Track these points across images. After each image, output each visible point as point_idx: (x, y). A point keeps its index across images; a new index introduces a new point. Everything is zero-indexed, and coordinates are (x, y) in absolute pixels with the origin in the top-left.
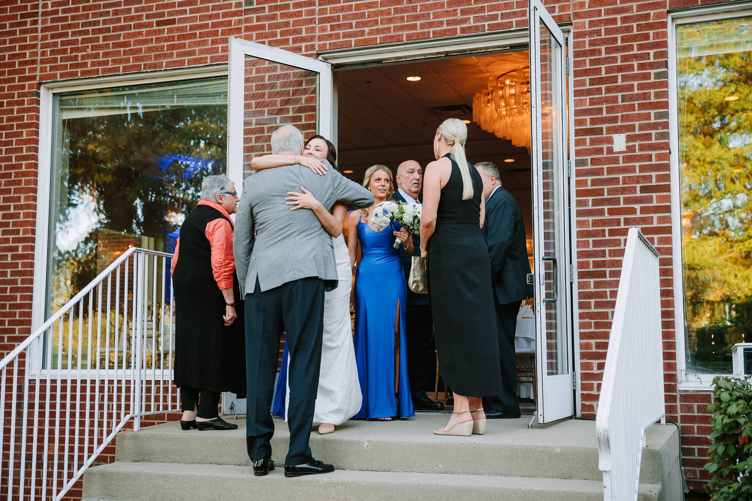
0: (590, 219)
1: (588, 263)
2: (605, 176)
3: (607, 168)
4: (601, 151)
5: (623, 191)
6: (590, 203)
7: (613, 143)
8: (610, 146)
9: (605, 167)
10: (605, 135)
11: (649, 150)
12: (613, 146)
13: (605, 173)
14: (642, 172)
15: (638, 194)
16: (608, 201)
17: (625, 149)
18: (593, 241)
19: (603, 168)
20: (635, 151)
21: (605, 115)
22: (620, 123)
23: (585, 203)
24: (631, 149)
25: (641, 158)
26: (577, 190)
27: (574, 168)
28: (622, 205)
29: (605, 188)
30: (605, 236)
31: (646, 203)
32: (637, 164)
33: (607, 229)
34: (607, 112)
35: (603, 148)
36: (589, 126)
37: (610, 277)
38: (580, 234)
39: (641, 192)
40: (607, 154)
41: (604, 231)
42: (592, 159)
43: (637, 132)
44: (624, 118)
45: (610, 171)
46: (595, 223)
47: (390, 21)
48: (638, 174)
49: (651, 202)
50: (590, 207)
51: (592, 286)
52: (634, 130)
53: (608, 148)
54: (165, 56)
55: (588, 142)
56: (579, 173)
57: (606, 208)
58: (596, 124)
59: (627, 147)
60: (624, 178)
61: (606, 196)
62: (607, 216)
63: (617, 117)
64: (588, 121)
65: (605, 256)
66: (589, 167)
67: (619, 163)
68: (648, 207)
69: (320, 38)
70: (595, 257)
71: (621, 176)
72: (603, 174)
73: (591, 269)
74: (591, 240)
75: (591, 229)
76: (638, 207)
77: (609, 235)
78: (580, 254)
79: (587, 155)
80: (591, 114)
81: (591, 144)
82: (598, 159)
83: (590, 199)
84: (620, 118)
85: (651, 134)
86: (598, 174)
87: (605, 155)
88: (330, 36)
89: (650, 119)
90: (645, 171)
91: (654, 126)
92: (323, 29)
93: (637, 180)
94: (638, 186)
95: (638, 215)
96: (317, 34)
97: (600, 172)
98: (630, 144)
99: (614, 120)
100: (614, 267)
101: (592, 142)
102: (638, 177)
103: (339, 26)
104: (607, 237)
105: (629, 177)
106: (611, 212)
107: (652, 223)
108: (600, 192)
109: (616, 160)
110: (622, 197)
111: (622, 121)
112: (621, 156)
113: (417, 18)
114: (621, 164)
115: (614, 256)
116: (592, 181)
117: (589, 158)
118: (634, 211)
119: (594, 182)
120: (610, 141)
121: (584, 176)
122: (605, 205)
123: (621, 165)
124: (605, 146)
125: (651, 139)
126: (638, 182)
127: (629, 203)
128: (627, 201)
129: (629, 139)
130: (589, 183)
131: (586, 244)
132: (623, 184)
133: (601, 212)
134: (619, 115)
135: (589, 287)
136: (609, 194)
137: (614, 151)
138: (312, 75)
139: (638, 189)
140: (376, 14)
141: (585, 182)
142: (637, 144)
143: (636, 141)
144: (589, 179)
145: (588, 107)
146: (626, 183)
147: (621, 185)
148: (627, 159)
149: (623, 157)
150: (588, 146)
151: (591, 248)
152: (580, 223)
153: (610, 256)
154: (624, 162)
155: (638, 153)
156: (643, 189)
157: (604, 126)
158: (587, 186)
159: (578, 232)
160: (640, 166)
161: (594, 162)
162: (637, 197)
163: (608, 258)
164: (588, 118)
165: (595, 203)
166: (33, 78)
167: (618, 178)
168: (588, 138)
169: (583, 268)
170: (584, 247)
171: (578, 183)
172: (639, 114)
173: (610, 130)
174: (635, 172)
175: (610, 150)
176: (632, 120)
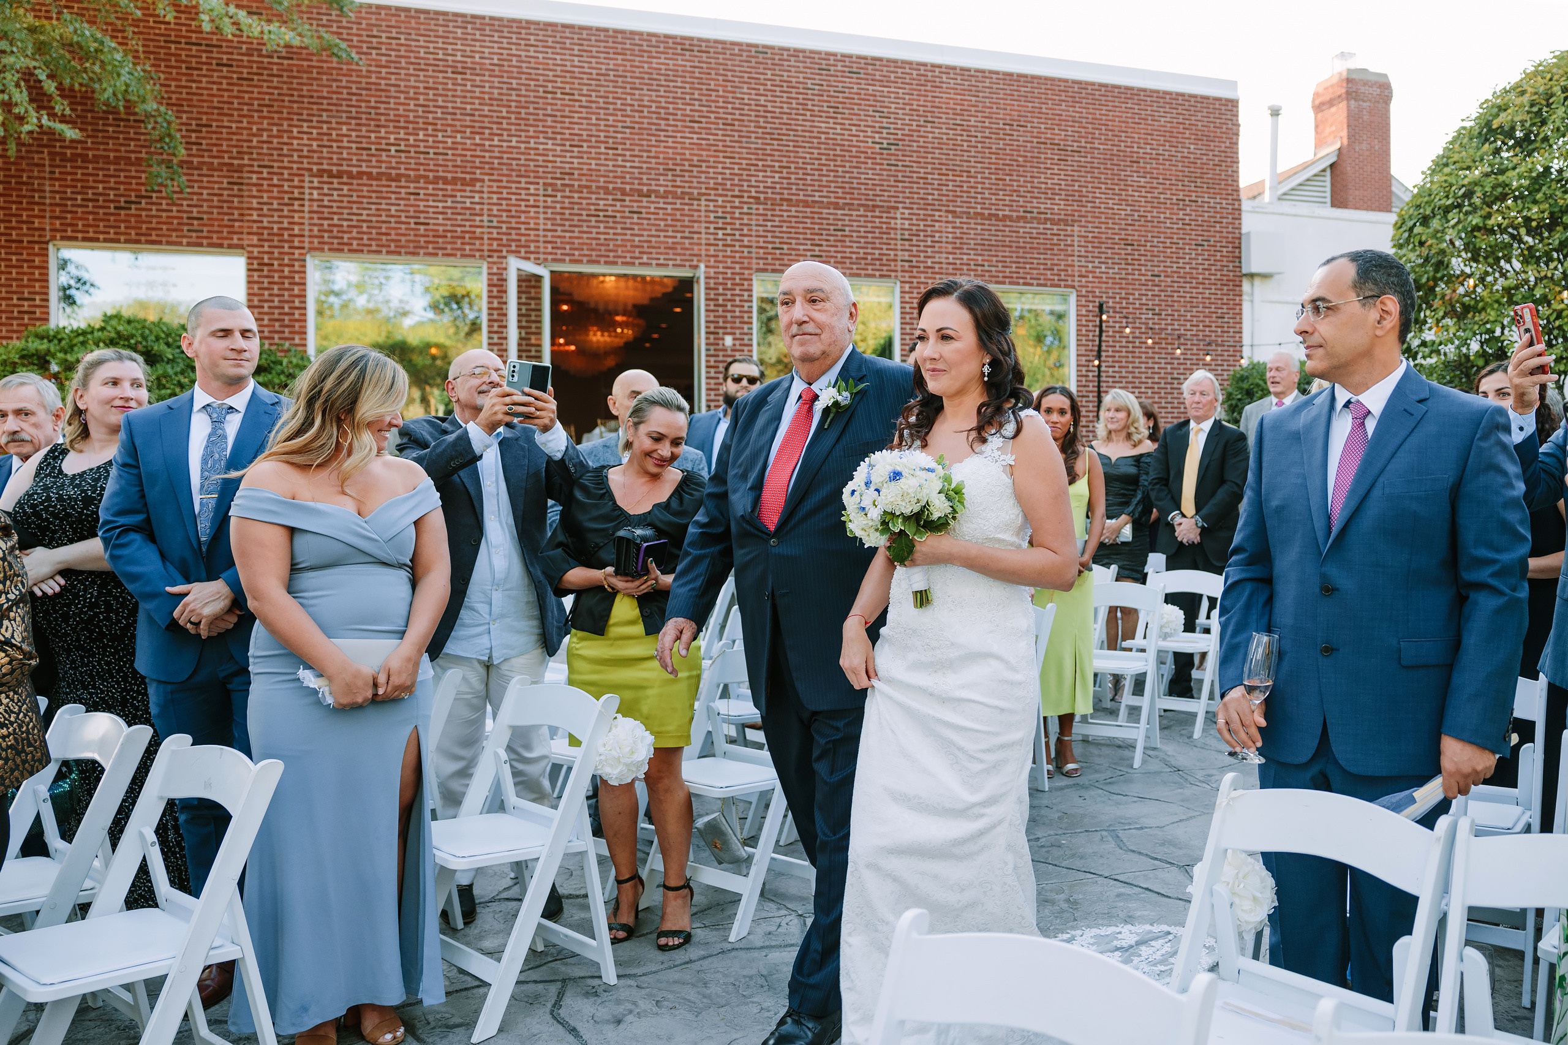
12: (725, 342)
17: (731, 345)
21: (720, 324)
34: (723, 323)
43: (737, 336)
47: (592, 250)
54: (422, 247)
69: (544, 253)
88: (551, 253)
91: (746, 334)
92: (546, 248)
96: (542, 250)
103: (557, 248)
113: (610, 251)
120: (723, 339)
129: (734, 339)
134: (729, 325)
138: (538, 278)
140: (583, 244)
157: (721, 331)
164: (712, 325)
166: (303, 248)
172: (738, 326)
173: (725, 334)
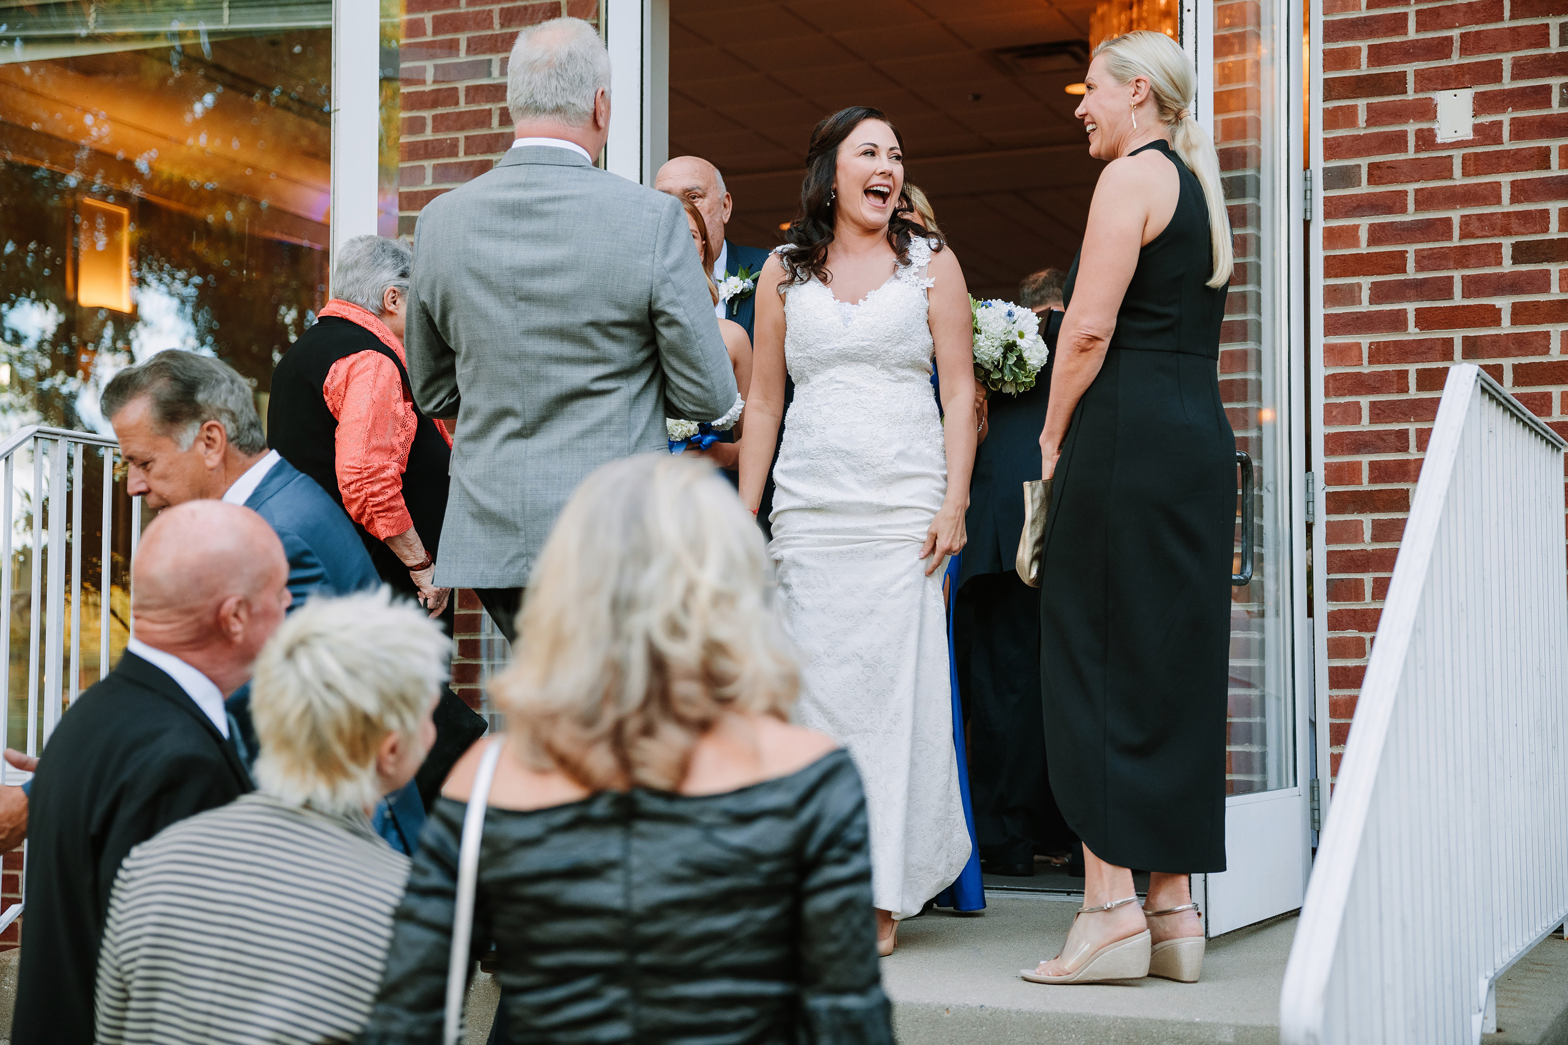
0: (1365, 341)
1: (1356, 467)
2: (1411, 215)
3: (1417, 191)
4: (1397, 142)
5: (1462, 256)
6: (1365, 294)
7: (1433, 117)
8: (1425, 125)
9: (1411, 188)
10: (1411, 95)
11: (1541, 136)
12: (1435, 126)
13: (1411, 206)
14: (1519, 202)
15: (1507, 266)
16: (1419, 289)
17: (1467, 134)
18: (1373, 404)
19: (1406, 192)
20: (1498, 140)
21: (1412, 34)
22: (1456, 59)
23: (1350, 295)
24: (1486, 133)
25: (1517, 161)
26: (1326, 258)
27: (1319, 194)
28: (1458, 300)
29: (1411, 249)
30: (1405, 390)
31: (1530, 292)
32: (1505, 179)
33: (1412, 369)
34: (1421, 27)
35: (1404, 134)
36: (1364, 70)
38: (1334, 384)
39: (1516, 260)
40: (1418, 149)
41: (1403, 374)
42: (1371, 166)
43: (1507, 83)
44: (1470, 43)
45: (1425, 200)
46: (1378, 353)
48: (1506, 206)
49: (1545, 288)
50: (1365, 306)
51: (1367, 535)
52: (1498, 79)
53: (1419, 133)
55: (1362, 116)
56: (1332, 208)
57: (1410, 307)
58: (1387, 62)
59: (1478, 129)
60: (1466, 220)
61: (1412, 273)
62: (1413, 333)
63: (1449, 39)
64: (1364, 54)
65: (1405, 449)
66: (1364, 188)
67: (1451, 177)
68: (1536, 304)
70: (1377, 450)
71: (1455, 215)
72: (1403, 210)
73: (1366, 486)
74: (1365, 401)
75: (1366, 369)
76: (1504, 303)
77: (1417, 388)
78: (1334, 444)
79: (1358, 154)
80: (1372, 34)
81: (1370, 122)
82: (1391, 166)
83: (1366, 282)
84: (1457, 44)
85: (1548, 89)
86: (1390, 211)
87: (1411, 154)
89: (1546, 43)
90: (1528, 200)
91: (1559, 65)
93: (1505, 225)
94: (1507, 243)
95: (1506, 327)
97: (1395, 203)
98: (1486, 119)
99: (1442, 48)
101: (1375, 115)
102: (1507, 215)
104: (1413, 394)
105: (1480, 217)
106: (1425, 319)
107: (1546, 351)
108: (1397, 262)
109: (1443, 168)
110: (1457, 275)
111: (1464, 51)
112: (1457, 155)
114: (1458, 179)
116: (1373, 229)
117: (1364, 162)
118: (1492, 316)
119: (1377, 235)
120: (1427, 111)
121: (1347, 214)
122: (1408, 300)
123: (1458, 183)
124: (1411, 128)
125: (1548, 104)
126: (1507, 232)
127: (1479, 294)
128: (1473, 286)
129: (1482, 104)
130: (1363, 235)
131: (1352, 413)
132: (1462, 237)
133: (1397, 321)
134: (1455, 33)
135: (1357, 537)
136: (1420, 267)
137: (1439, 140)
139: (1507, 253)
141: (1348, 236)
142: (1506, 118)
143: (1504, 111)
144: (1364, 223)
145: (1364, 13)
146: (1472, 236)
147: (1456, 242)
148: (1474, 165)
149: (1464, 158)
150: (1362, 128)
151: (1365, 425)
152: (1333, 353)
153: (1419, 448)
154: (1465, 174)
155: (1508, 145)
156: (1521, 253)
157: (1410, 69)
158: (1356, 243)
159: (1327, 379)
160: (1513, 183)
161: (1377, 173)
162: (1503, 275)
163: (1413, 454)
164: (1364, 45)
165: (1379, 293)
167: (1448, 221)
168: (1361, 104)
169: (1340, 482)
170: (1344, 422)
171: (1332, 237)
172: (1514, 29)
173: (1427, 81)
174: (1499, 202)
175: (1426, 139)
176: (1493, 49)
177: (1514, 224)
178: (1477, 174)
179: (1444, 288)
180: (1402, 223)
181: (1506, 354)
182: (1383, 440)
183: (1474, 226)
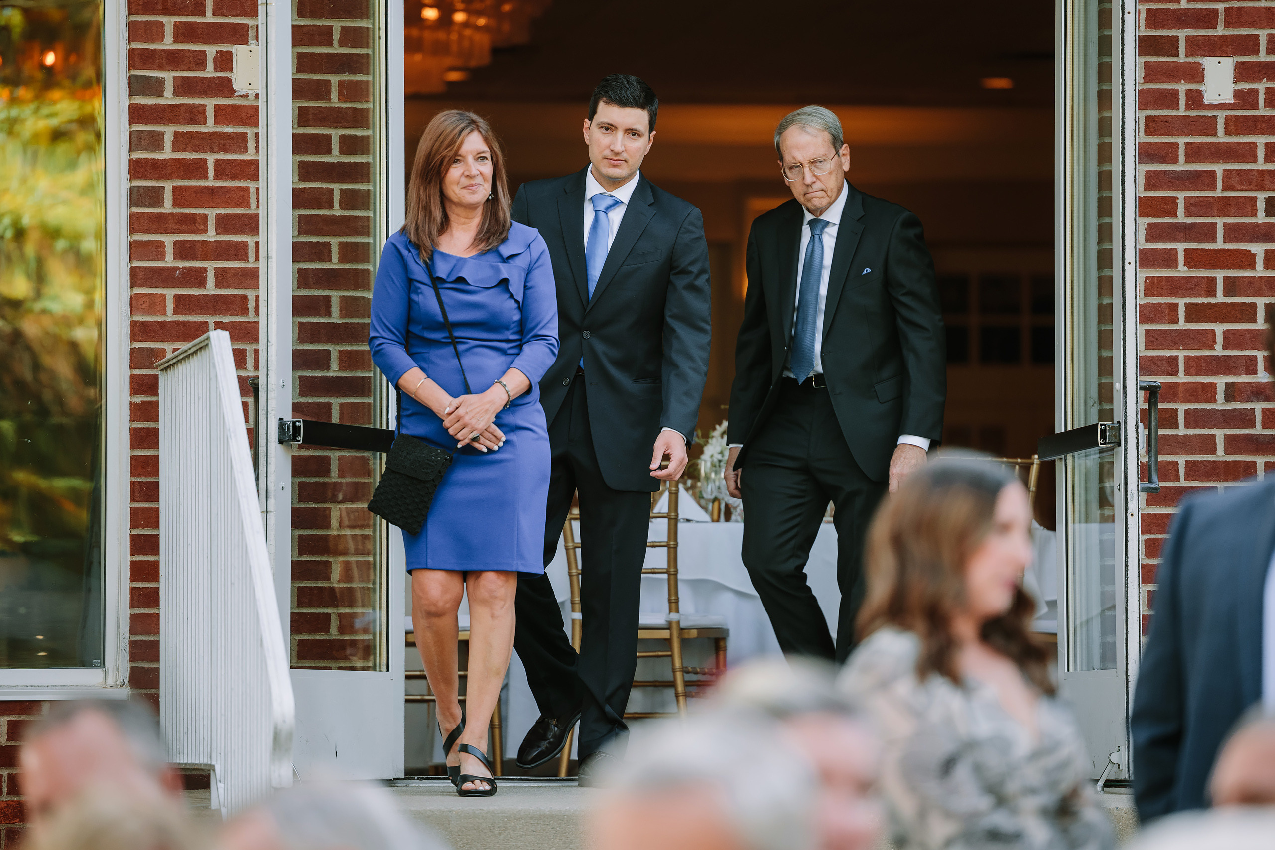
2: (1181, 166)
3: (1187, 144)
4: (1171, 98)
5: (1224, 206)
6: (1141, 234)
7: (1201, 80)
8: (1194, 87)
9: (1182, 141)
10: (1182, 58)
12: (1203, 88)
13: (1182, 157)
14: (1271, 161)
15: (1261, 217)
16: (1187, 232)
18: (1147, 332)
19: (1177, 145)
20: (1255, 106)
21: (1184, 3)
22: (1220, 31)
24: (1245, 99)
25: (1270, 125)
28: (1220, 244)
29: (1181, 196)
30: (1176, 321)
32: (1260, 141)
33: (1182, 302)
35: (1176, 92)
36: (1143, 31)
37: (1187, 426)
39: (1268, 213)
40: (1188, 107)
41: (1174, 307)
42: (1147, 118)
44: (1233, 17)
45: (1194, 153)
46: (1154, 287)
48: (1261, 165)
52: (1256, 52)
53: (1189, 92)
55: (1140, 73)
57: (1181, 248)
58: (1163, 26)
59: (1237, 94)
60: (1227, 174)
61: (1181, 217)
62: (1182, 271)
63: (1216, 12)
64: (1143, 17)
65: (1175, 373)
66: (1142, 138)
67: (1215, 135)
71: (1219, 169)
72: (1175, 161)
76: (1258, 249)
77: (1188, 320)
81: (1146, 79)
82: (1165, 120)
83: (1142, 222)
84: (1221, 17)
86: (1164, 160)
87: (1182, 111)
93: (1259, 181)
94: (1261, 197)
95: (1260, 271)
97: (1168, 153)
98: (1245, 86)
99: (1208, 19)
100: (1197, 401)
101: (1153, 74)
102: (1261, 172)
104: (1182, 325)
105: (1239, 173)
106: (1193, 259)
108: (1169, 207)
109: (1208, 125)
110: (1220, 222)
111: (1227, 24)
112: (1221, 115)
114: (1221, 138)
115: (1198, 374)
116: (1147, 174)
117: (1141, 114)
118: (1248, 260)
119: (1154, 181)
120: (1196, 74)
122: (1179, 241)
123: (1221, 141)
124: (1182, 87)
126: (1261, 188)
127: (1237, 240)
128: (1233, 233)
129: (1243, 72)
130: (1141, 180)
132: (1225, 189)
133: (1168, 259)
136: (1189, 212)
137: (1206, 101)
139: (1261, 205)
142: (1261, 87)
143: (1260, 80)
144: (1141, 169)
146: (1232, 188)
147: (1218, 193)
148: (1236, 125)
149: (1227, 119)
150: (1139, 84)
153: (1187, 373)
154: (1227, 133)
155: (1262, 111)
156: (1273, 207)
157: (1182, 34)
160: (1266, 145)
161: (1154, 126)
162: (1258, 225)
163: (1182, 378)
165: (1155, 234)
167: (1213, 173)
168: (1140, 61)
173: (1198, 47)
174: (1254, 160)
175: (1195, 100)
176: (1252, 25)
177: (1267, 181)
178: (1237, 134)
179: (1209, 233)
180: (1174, 172)
181: (1259, 294)
182: (1156, 364)
183: (1234, 180)
